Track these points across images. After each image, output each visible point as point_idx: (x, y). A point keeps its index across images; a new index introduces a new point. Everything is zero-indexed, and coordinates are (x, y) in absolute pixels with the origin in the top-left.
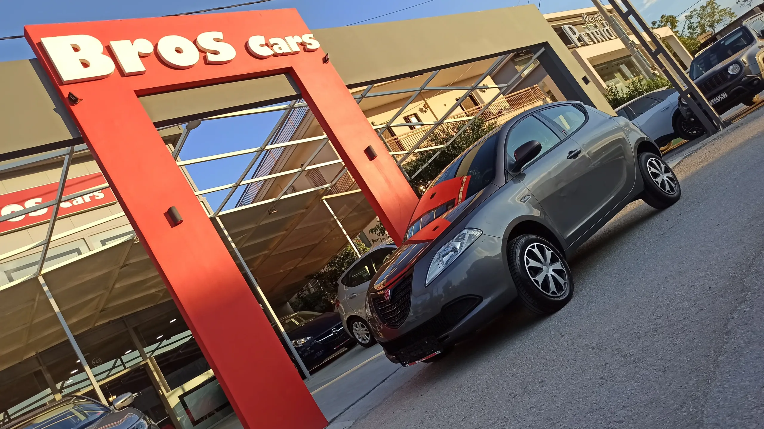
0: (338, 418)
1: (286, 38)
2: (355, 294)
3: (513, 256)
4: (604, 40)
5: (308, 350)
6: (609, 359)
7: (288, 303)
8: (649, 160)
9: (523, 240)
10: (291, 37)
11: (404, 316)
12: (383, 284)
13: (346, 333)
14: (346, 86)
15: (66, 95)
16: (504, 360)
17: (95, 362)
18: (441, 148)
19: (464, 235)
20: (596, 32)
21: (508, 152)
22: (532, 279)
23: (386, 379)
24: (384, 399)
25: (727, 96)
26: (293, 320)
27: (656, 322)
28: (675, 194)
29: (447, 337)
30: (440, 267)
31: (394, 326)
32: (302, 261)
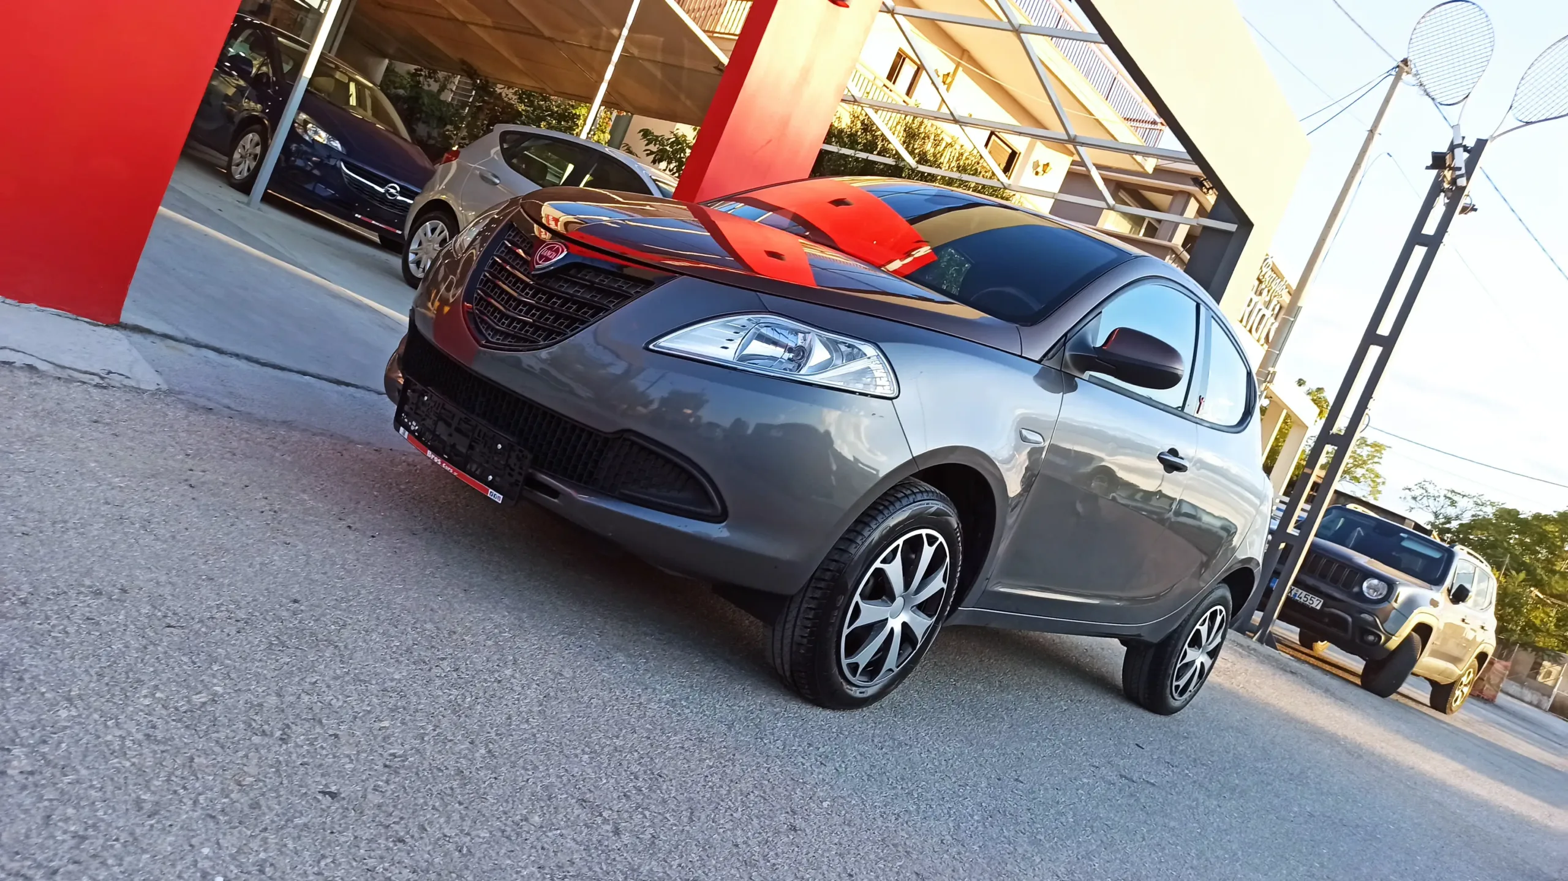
0: (151, 338)
2: (498, 182)
3: (881, 512)
5: (310, 160)
7: (387, 61)
9: (935, 506)
11: (526, 340)
12: (566, 224)
13: (405, 219)
16: (606, 694)
19: (854, 355)
21: (1107, 310)
22: (857, 598)
23: (348, 385)
24: (285, 423)
25: (1318, 608)
26: (352, 88)
28: (1176, 701)
29: (555, 493)
30: (726, 348)
31: (481, 332)
32: (485, 26)
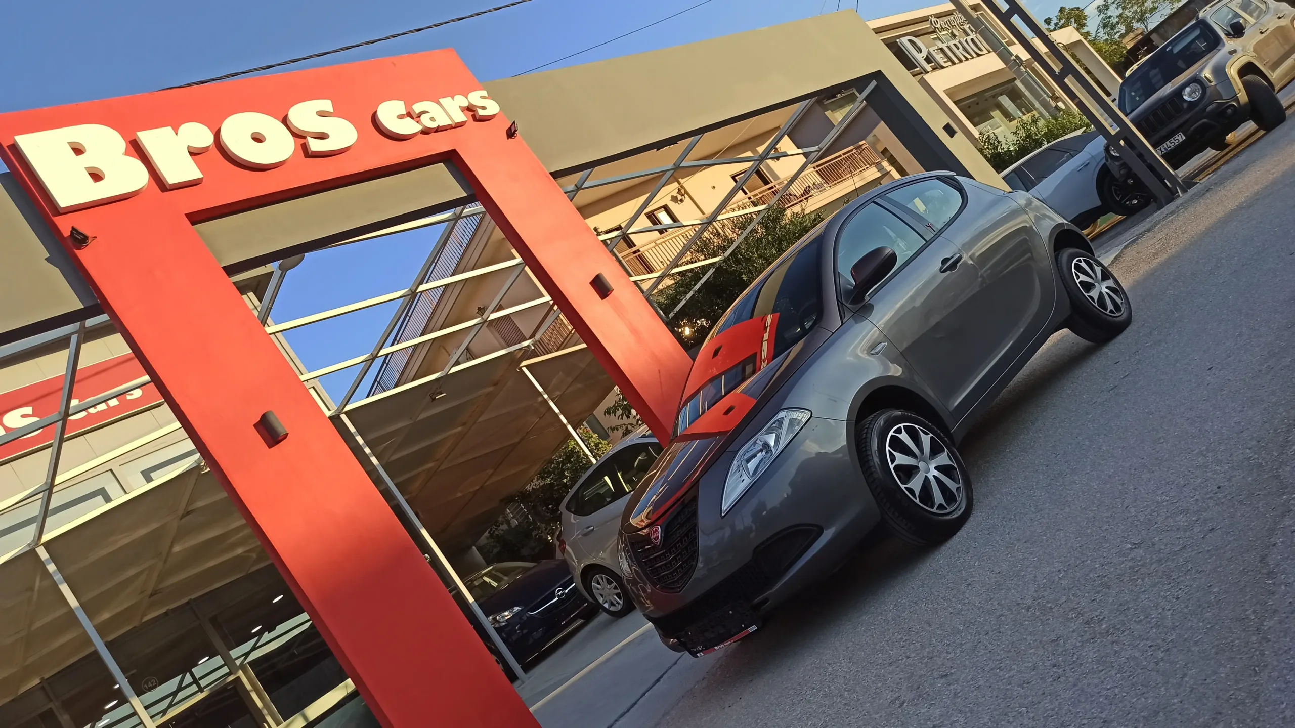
1: (441, 100)
2: (592, 528)
3: (866, 450)
4: (969, 57)
5: (516, 631)
6: (1062, 628)
7: (474, 547)
8: (1075, 261)
9: (881, 421)
10: (449, 98)
11: (689, 570)
12: (647, 517)
13: (581, 595)
14: (551, 173)
15: (66, 233)
16: (869, 633)
17: (148, 685)
18: (715, 263)
19: (780, 422)
20: (955, 45)
21: (840, 269)
22: (903, 486)
24: (663, 716)
25: (1184, 138)
26: (486, 579)
27: (1132, 555)
28: (1123, 315)
29: (766, 600)
30: (743, 480)
31: (673, 589)
32: (492, 474)
